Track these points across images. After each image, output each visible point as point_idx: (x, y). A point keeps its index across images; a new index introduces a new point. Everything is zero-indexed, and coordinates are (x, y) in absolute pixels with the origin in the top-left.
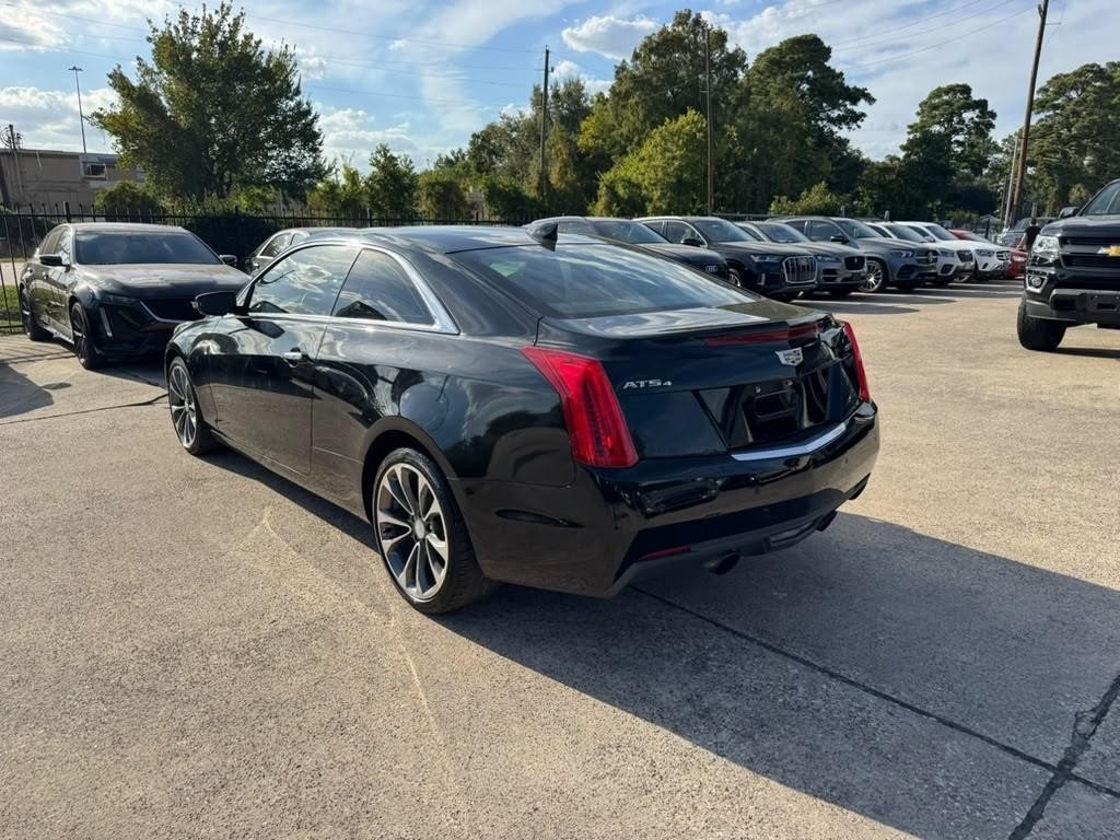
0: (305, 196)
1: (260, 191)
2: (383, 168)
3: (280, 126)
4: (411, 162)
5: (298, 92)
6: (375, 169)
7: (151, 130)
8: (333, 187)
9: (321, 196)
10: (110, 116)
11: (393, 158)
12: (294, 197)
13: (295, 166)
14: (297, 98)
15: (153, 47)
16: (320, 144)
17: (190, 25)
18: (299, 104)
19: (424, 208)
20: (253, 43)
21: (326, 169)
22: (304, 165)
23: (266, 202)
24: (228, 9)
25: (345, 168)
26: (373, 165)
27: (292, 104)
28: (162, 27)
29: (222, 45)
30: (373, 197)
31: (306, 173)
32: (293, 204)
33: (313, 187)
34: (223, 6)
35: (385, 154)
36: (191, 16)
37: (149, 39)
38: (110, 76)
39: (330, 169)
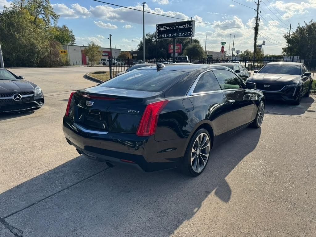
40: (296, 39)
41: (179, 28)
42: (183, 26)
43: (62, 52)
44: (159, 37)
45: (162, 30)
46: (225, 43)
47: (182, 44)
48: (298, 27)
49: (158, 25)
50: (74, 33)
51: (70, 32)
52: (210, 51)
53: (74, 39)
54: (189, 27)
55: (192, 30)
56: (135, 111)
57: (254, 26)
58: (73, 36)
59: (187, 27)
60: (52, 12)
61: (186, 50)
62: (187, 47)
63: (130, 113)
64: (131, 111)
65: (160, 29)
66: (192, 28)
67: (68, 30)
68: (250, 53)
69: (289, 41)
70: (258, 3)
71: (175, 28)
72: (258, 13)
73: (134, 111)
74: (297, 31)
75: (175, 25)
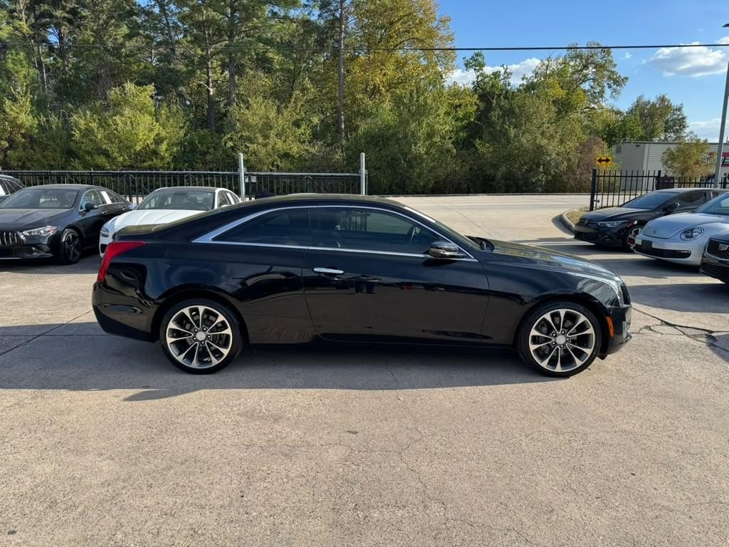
43: (600, 161)
50: (685, 112)
51: (676, 110)
53: (684, 127)
58: (684, 118)
60: (613, 72)
67: (669, 107)
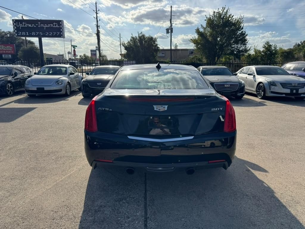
0: (240, 57)
1: (228, 56)
2: (267, 49)
3: (236, 38)
4: (276, 46)
5: (242, 28)
6: (264, 49)
7: (202, 42)
8: (250, 55)
9: (245, 58)
10: (194, 40)
11: (271, 45)
12: (237, 58)
13: (239, 49)
14: (242, 30)
15: (206, 22)
16: (247, 43)
17: (215, 15)
18: (242, 32)
19: (279, 60)
20: (231, 17)
21: (248, 49)
22: (241, 49)
23: (230, 59)
24: (225, 8)
25: (254, 49)
26: (264, 48)
27: (240, 32)
28: (208, 17)
29: (223, 18)
30: (262, 57)
31: (242, 51)
32: (237, 60)
33: (243, 55)
34: (223, 8)
35: (268, 45)
36: (216, 12)
37: (205, 20)
38: (196, 30)
39: (249, 49)
40: (131, 47)
41: (45, 27)
42: (50, 25)
44: (18, 35)
45: (21, 27)
46: (76, 46)
47: (14, 45)
48: (132, 37)
49: (14, 21)
52: (46, 53)
54: (57, 26)
55: (61, 30)
56: (219, 109)
57: (96, 33)
59: (54, 27)
61: (22, 51)
62: (22, 48)
63: (214, 112)
64: (214, 109)
65: (18, 25)
66: (61, 28)
68: (88, 57)
69: (126, 48)
70: (97, 12)
71: (39, 26)
72: (97, 21)
73: (217, 109)
74: (131, 40)
75: (39, 23)
